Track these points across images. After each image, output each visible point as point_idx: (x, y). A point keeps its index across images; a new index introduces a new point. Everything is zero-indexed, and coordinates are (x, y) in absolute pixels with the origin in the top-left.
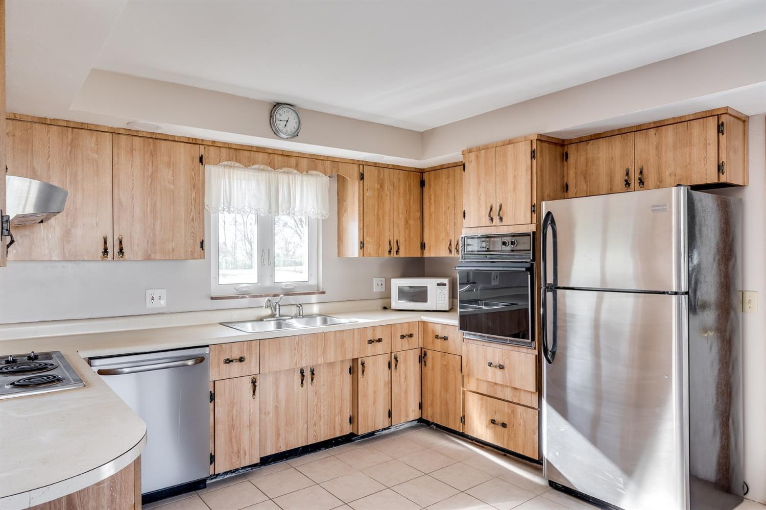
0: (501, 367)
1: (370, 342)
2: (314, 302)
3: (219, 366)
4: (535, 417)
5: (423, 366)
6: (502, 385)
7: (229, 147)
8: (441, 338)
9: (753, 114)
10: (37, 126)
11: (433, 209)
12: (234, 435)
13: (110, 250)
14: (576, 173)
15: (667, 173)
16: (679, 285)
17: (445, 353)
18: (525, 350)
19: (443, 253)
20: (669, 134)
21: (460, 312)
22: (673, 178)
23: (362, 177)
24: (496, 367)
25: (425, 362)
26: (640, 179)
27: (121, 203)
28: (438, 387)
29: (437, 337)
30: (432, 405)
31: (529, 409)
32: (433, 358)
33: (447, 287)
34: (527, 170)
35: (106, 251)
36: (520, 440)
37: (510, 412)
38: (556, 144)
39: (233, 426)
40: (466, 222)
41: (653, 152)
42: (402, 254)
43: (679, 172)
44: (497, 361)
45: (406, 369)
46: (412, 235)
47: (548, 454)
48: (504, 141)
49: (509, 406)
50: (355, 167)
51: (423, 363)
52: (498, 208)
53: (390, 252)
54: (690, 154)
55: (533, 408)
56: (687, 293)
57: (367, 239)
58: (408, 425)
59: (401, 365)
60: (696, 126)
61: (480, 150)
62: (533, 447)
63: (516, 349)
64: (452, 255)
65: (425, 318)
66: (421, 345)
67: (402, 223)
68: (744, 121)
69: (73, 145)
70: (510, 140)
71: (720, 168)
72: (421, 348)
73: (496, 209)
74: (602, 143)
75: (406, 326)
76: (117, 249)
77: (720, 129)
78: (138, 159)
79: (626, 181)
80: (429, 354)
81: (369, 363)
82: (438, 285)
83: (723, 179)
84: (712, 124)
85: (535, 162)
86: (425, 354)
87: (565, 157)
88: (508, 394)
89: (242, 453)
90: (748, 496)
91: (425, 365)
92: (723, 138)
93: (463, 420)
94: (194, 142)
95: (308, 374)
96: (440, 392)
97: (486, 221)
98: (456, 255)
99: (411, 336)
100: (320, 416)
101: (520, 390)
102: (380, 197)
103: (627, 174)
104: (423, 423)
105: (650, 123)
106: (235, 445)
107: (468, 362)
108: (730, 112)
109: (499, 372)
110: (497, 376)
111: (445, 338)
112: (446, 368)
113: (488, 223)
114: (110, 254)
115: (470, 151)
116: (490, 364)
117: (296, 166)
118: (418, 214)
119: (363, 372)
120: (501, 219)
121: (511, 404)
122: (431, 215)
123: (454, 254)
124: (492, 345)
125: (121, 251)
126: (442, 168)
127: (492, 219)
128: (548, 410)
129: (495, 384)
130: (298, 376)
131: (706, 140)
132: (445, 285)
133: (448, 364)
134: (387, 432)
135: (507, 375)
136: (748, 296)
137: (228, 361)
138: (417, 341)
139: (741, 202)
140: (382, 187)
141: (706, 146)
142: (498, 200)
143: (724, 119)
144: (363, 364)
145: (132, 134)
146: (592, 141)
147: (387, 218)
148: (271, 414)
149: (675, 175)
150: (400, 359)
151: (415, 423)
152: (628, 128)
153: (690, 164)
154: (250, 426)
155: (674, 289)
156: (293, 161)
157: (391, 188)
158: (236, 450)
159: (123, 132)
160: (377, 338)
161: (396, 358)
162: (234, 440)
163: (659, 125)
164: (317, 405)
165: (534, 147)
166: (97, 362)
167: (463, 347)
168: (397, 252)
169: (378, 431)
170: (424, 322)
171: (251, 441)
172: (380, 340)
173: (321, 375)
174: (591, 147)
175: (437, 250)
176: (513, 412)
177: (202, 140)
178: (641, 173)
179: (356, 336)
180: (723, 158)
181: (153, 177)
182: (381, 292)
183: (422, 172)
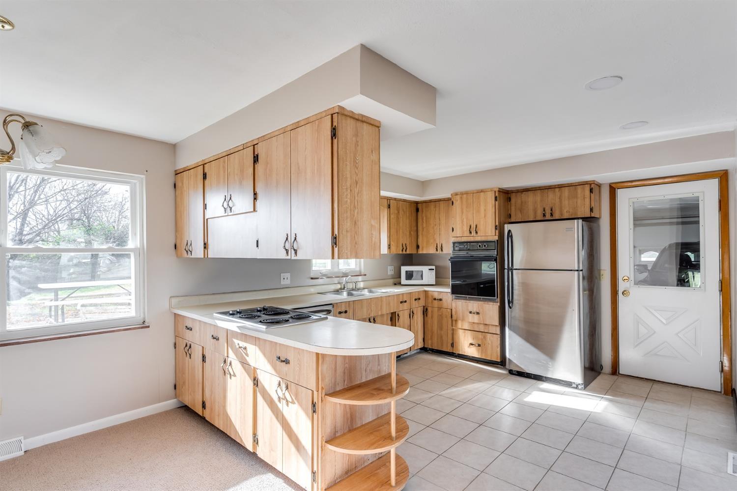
0: (478, 313)
1: (401, 302)
2: (360, 280)
3: (336, 315)
4: (497, 339)
5: (425, 316)
6: (478, 323)
8: (438, 299)
9: (604, 183)
11: (425, 226)
14: (515, 209)
15: (565, 211)
16: (579, 267)
17: (440, 308)
18: (492, 303)
19: (432, 251)
20: (566, 191)
21: (452, 284)
22: (568, 213)
23: (389, 207)
24: (474, 313)
25: (427, 314)
26: (551, 213)
28: (435, 328)
29: (435, 299)
30: (432, 339)
31: (495, 335)
32: (432, 312)
33: (434, 271)
34: (492, 207)
36: (489, 352)
37: (483, 338)
38: (505, 193)
40: (454, 234)
41: (557, 200)
42: (408, 252)
43: (571, 211)
44: (475, 310)
45: (417, 318)
46: (412, 240)
47: (509, 356)
48: (478, 190)
49: (482, 335)
50: (386, 201)
51: (425, 315)
52: (475, 227)
53: (402, 250)
54: (577, 202)
55: (497, 334)
56: (582, 270)
57: (392, 243)
58: (415, 352)
59: (415, 316)
60: (579, 189)
61: (462, 194)
62: (497, 355)
63: (486, 303)
64: (438, 252)
65: (426, 288)
66: (424, 304)
67: (408, 234)
68: (599, 186)
70: (482, 190)
71: (591, 210)
72: (424, 306)
73: (473, 227)
74: (530, 194)
75: (417, 293)
77: (591, 191)
79: (544, 214)
80: (430, 309)
81: (401, 314)
82: (430, 269)
83: (593, 215)
84: (587, 188)
85: (497, 202)
86: (427, 309)
87: (509, 199)
88: (482, 328)
90: (603, 371)
91: (427, 316)
92: (592, 195)
93: (452, 345)
96: (437, 331)
97: (467, 233)
98: (441, 252)
99: (419, 299)
101: (489, 325)
102: (398, 218)
103: (544, 211)
104: (424, 350)
105: (556, 185)
107: (456, 312)
108: (596, 183)
109: (476, 316)
110: (475, 319)
111: (441, 300)
112: (441, 317)
113: (469, 235)
115: (456, 194)
116: (471, 312)
118: (415, 228)
119: (398, 320)
120: (477, 232)
121: (483, 333)
122: (423, 229)
123: (439, 251)
124: (472, 302)
126: (431, 201)
127: (471, 233)
128: (509, 333)
129: (474, 323)
131: (584, 195)
132: (433, 269)
133: (442, 314)
134: (406, 355)
135: (481, 318)
136: (602, 272)
137: (340, 313)
138: (422, 302)
139: (599, 226)
140: (399, 212)
141: (584, 198)
142: (475, 222)
143: (593, 186)
144: (398, 315)
146: (524, 193)
147: (401, 231)
149: (569, 212)
150: (415, 312)
151: (419, 350)
152: (544, 187)
153: (577, 207)
155: (576, 269)
157: (403, 213)
160: (404, 300)
161: (413, 312)
163: (560, 186)
165: (497, 195)
167: (453, 304)
168: (406, 250)
169: (402, 355)
170: (426, 291)
172: (406, 302)
174: (524, 195)
175: (427, 249)
176: (485, 337)
178: (552, 210)
179: (395, 299)
180: (593, 205)
182: (392, 275)
183: (417, 203)
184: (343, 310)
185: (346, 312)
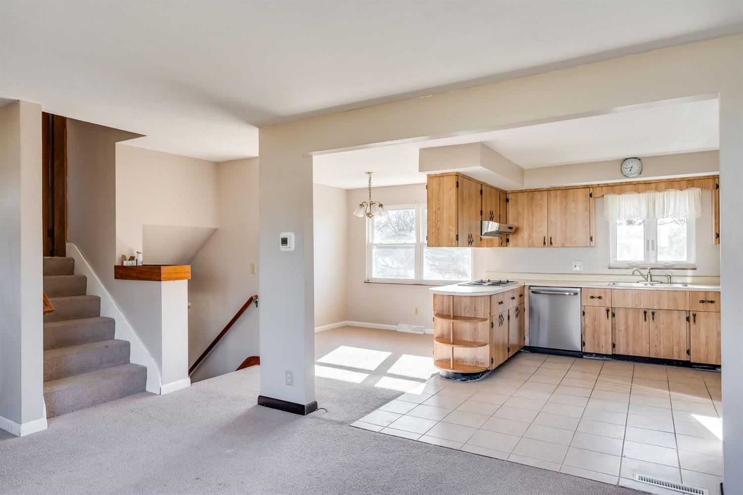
1: (703, 302)
3: (587, 299)
7: (607, 185)
10: (519, 194)
12: (596, 335)
13: (546, 242)
27: (551, 221)
35: (545, 243)
39: (595, 331)
50: (711, 181)
69: (532, 199)
76: (549, 242)
78: (559, 200)
89: (600, 346)
94: (587, 187)
95: (649, 314)
100: (660, 342)
106: (596, 341)
114: (546, 244)
117: (656, 188)
119: (695, 321)
125: (551, 243)
130: (642, 315)
137: (592, 297)
144: (694, 316)
145: (556, 189)
148: (623, 332)
154: (606, 333)
156: (653, 186)
158: (597, 343)
159: (552, 189)
160: (709, 300)
162: (596, 338)
164: (657, 335)
166: (532, 288)
171: (606, 342)
172: (712, 302)
173: (662, 317)
177: (592, 185)
179: (688, 296)
181: (566, 208)
184: (597, 294)
185: (600, 298)
